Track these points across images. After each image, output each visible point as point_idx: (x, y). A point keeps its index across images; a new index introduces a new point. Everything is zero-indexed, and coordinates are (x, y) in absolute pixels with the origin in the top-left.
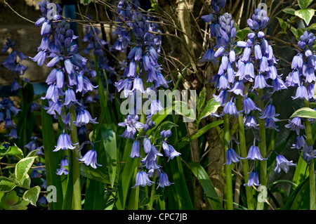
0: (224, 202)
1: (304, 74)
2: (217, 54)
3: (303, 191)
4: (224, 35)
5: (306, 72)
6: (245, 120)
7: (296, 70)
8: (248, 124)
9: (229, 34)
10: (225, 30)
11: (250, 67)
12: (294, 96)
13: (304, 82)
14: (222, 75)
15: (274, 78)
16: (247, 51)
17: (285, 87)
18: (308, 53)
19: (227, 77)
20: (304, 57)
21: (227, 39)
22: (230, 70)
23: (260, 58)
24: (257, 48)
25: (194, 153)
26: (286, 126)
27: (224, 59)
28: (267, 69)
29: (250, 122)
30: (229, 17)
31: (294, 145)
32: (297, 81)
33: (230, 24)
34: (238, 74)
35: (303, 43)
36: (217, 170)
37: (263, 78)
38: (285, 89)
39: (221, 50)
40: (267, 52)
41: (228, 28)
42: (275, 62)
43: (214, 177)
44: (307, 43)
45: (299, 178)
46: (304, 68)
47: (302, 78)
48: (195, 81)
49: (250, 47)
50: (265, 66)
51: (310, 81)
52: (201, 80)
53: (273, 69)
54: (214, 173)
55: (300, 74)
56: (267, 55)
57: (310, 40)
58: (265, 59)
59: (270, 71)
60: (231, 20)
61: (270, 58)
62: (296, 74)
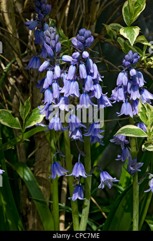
0: (50, 204)
1: (129, 92)
2: (41, 68)
3: (128, 196)
4: (49, 49)
5: (130, 89)
6: (70, 133)
7: (121, 87)
8: (74, 137)
9: (54, 49)
10: (49, 45)
11: (75, 85)
12: (119, 112)
13: (129, 99)
14: (47, 89)
15: (99, 97)
16: (72, 69)
17: (110, 105)
18: (133, 72)
19: (52, 92)
20: (129, 76)
21: (52, 54)
22: (55, 85)
23: (85, 77)
24: (82, 67)
25: (20, 151)
26: (111, 141)
27: (49, 73)
28: (92, 89)
29: (75, 134)
30: (53, 32)
31: (119, 156)
32: (122, 98)
33: (54, 39)
34: (63, 90)
35: (127, 63)
36: (44, 169)
37: (88, 97)
38: (110, 107)
39: (45, 64)
40: (92, 71)
41: (53, 43)
42: (100, 80)
43: (41, 175)
44: (132, 62)
45: (125, 181)
46: (129, 85)
47: (127, 95)
48: (21, 77)
49: (76, 65)
50: (89, 86)
51: (134, 99)
52: (27, 77)
53: (98, 87)
54: (41, 171)
55: (124, 91)
56: (92, 75)
57: (135, 60)
58: (89, 78)
59: (95, 90)
60: (55, 35)
61: (95, 77)
62: (121, 91)
